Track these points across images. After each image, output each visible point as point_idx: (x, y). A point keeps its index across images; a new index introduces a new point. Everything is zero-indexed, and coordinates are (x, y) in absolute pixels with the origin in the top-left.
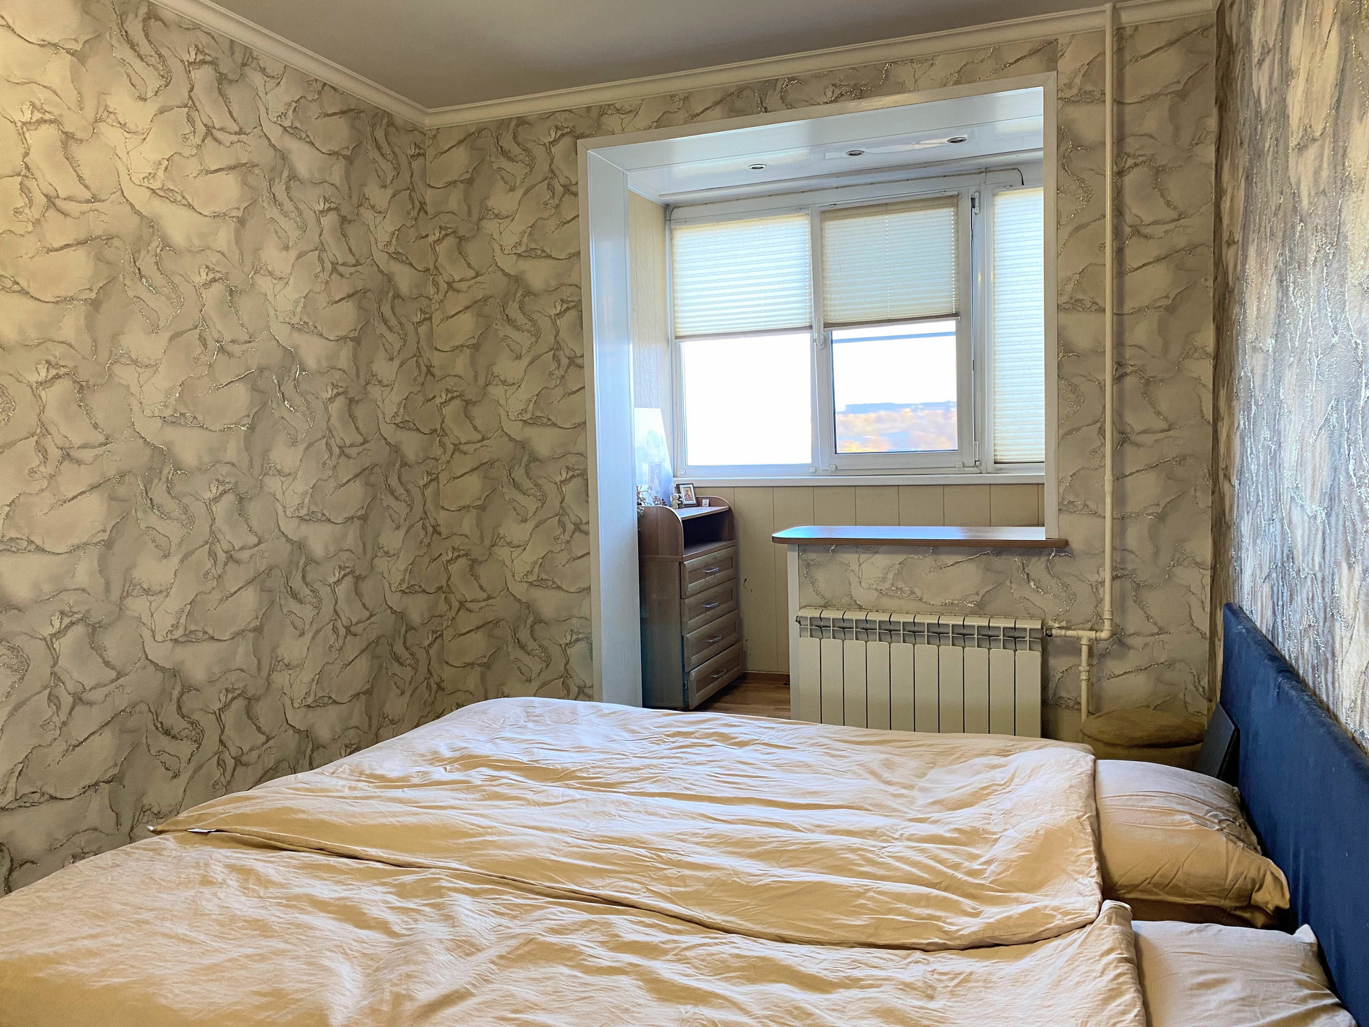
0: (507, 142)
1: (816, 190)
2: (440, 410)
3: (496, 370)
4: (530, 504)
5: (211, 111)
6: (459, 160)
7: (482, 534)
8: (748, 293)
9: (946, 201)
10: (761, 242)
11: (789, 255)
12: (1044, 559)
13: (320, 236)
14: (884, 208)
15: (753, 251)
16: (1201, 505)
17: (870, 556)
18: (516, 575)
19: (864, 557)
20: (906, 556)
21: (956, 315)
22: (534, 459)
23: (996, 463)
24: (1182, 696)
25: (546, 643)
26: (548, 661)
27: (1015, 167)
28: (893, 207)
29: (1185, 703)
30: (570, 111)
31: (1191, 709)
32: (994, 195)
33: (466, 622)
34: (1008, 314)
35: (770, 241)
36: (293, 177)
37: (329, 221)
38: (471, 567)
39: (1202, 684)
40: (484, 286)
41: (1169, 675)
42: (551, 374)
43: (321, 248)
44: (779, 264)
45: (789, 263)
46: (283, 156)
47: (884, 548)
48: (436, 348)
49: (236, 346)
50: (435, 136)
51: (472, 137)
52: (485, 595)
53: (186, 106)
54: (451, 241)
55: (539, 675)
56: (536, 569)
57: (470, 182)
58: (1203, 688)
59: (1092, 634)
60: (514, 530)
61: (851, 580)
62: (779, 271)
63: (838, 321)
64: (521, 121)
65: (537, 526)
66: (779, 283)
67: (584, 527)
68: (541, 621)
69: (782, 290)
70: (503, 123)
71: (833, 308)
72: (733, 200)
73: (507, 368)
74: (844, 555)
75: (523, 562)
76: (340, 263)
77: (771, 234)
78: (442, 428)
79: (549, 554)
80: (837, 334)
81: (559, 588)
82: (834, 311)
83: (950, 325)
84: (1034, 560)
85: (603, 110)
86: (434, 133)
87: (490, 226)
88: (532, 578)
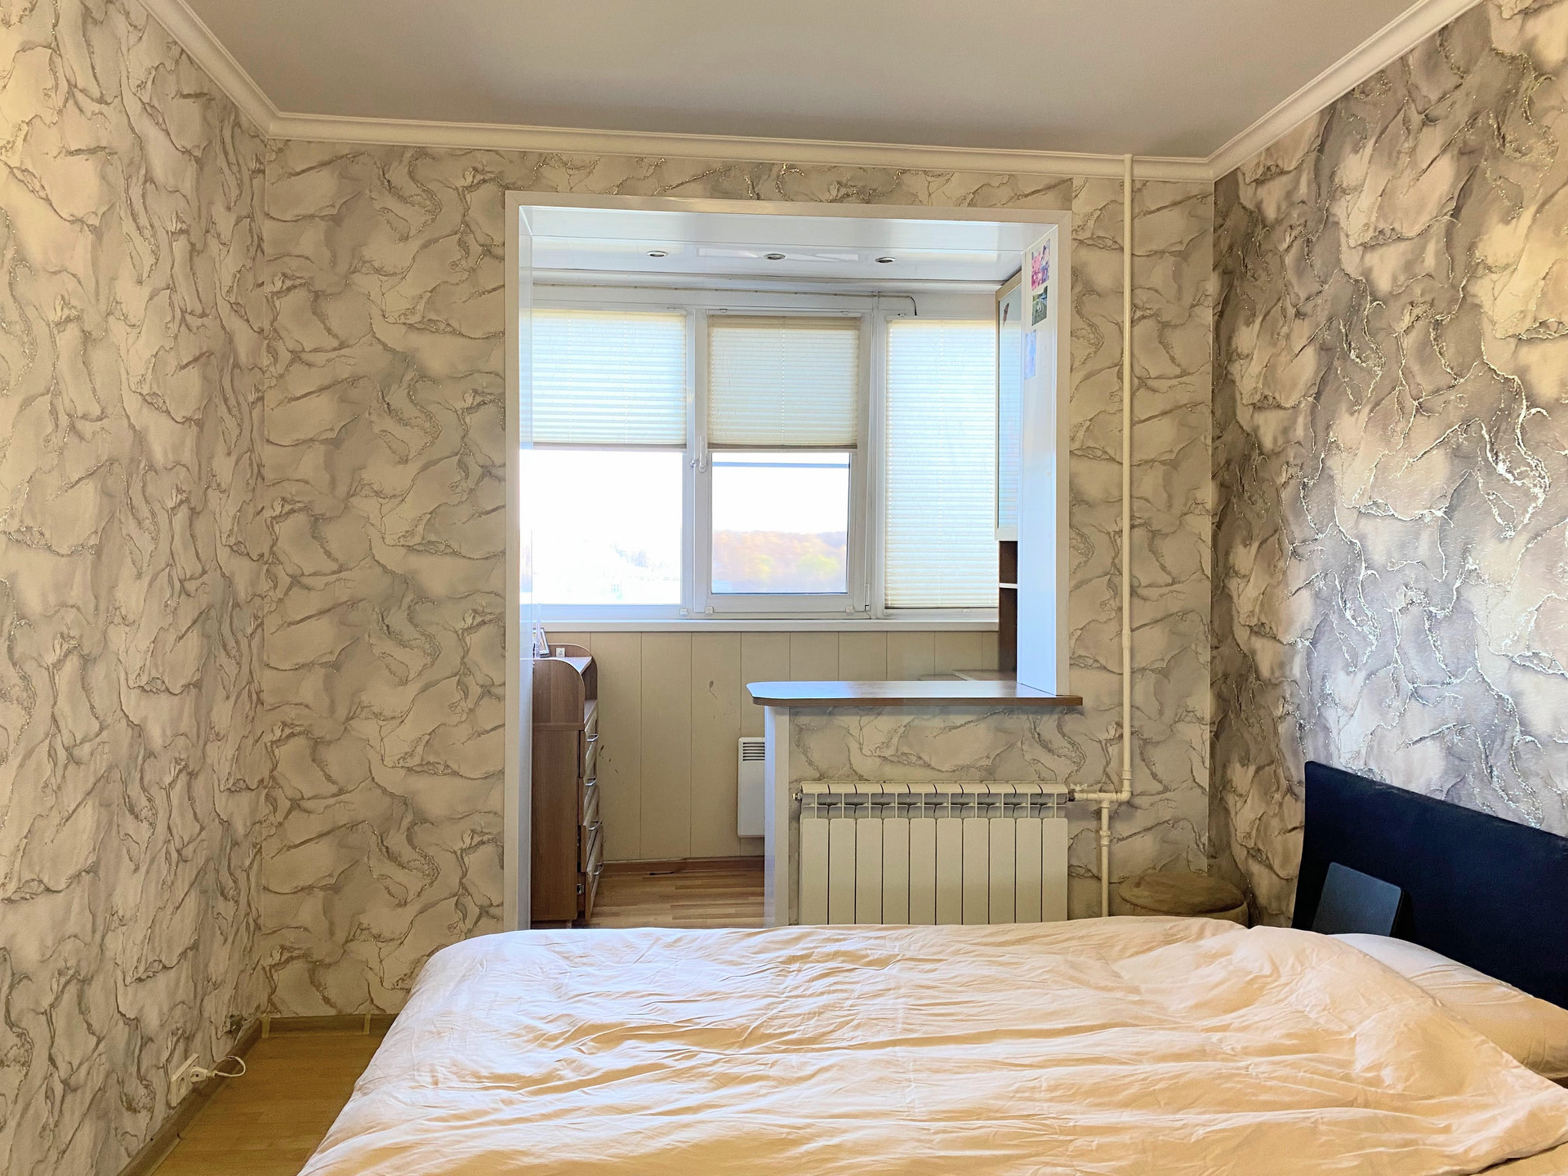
0: (399, 175)
1: (691, 289)
2: (270, 528)
3: (366, 476)
4: (414, 660)
5: (73, 61)
6: (321, 189)
7: (332, 702)
8: (607, 398)
9: (848, 323)
10: (625, 340)
11: (659, 359)
12: (1056, 717)
13: (172, 268)
14: (781, 322)
15: (614, 349)
16: (1202, 660)
17: (871, 718)
18: (386, 759)
19: (865, 719)
20: (912, 717)
21: (854, 446)
22: (423, 597)
23: (886, 608)
24: (1184, 855)
25: (431, 851)
26: (434, 874)
27: (909, 295)
28: (792, 322)
29: (1188, 861)
30: (497, 152)
31: (1193, 868)
32: (888, 322)
33: (300, 827)
34: (900, 450)
35: (637, 341)
36: (149, 179)
37: (180, 246)
38: (314, 750)
39: (1202, 840)
40: (352, 361)
41: (1174, 834)
42: (454, 487)
43: (171, 287)
44: (647, 368)
45: (659, 368)
46: (140, 142)
47: (888, 708)
48: (268, 441)
49: (88, 423)
50: (280, 150)
51: (342, 161)
52: (334, 789)
53: (49, 47)
54: (300, 296)
55: (419, 896)
56: (420, 750)
57: (337, 220)
58: (1204, 845)
59: (1113, 796)
60: (383, 696)
61: (850, 746)
62: (647, 377)
63: (724, 442)
64: (422, 153)
65: (424, 689)
66: (647, 390)
67: (497, 691)
68: (425, 821)
69: (650, 399)
70: (394, 152)
71: (719, 427)
72: (588, 286)
73: (384, 473)
74: (843, 718)
75: (399, 740)
76: (189, 311)
77: (638, 332)
78: (272, 553)
79: (441, 729)
80: (718, 456)
81: (455, 774)
82: (721, 430)
83: (844, 457)
84: (1045, 718)
85: (544, 159)
86: (280, 145)
87: (366, 282)
88: (413, 762)
